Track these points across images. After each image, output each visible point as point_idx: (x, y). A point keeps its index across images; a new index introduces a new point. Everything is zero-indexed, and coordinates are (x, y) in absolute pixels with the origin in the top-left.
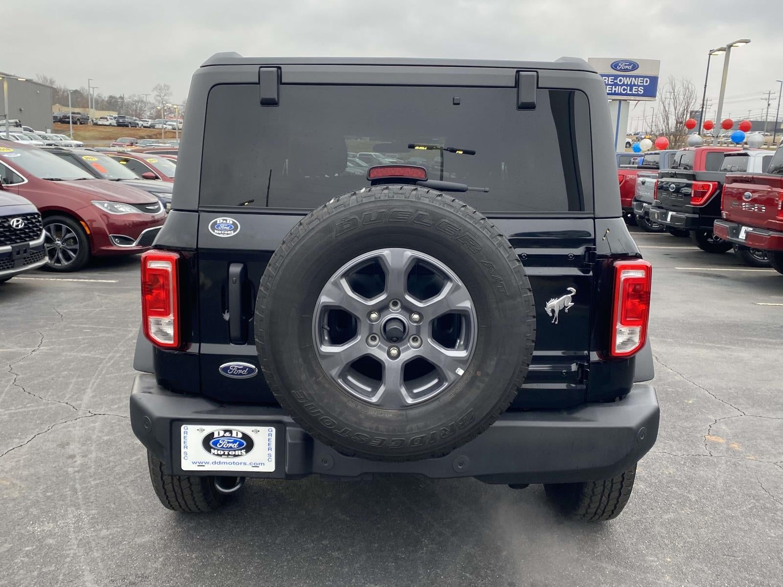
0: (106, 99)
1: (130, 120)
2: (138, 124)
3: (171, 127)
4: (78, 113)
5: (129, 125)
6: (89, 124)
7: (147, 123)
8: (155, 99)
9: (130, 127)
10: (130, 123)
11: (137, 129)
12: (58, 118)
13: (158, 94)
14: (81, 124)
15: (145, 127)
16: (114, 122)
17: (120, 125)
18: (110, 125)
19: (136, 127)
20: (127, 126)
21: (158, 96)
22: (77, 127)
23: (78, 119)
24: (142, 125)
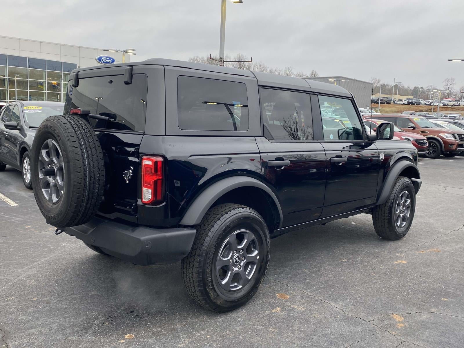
0: (413, 89)
1: (416, 101)
2: (421, 103)
3: (443, 104)
4: (387, 98)
5: (415, 104)
6: (391, 104)
7: (429, 103)
8: (444, 87)
9: (415, 105)
10: (416, 102)
11: (421, 106)
12: (375, 100)
13: (447, 84)
14: (387, 103)
15: (427, 105)
16: (406, 102)
17: (409, 103)
18: (404, 104)
19: (419, 105)
20: (414, 104)
21: (446, 85)
22: (384, 105)
23: (386, 101)
24: (425, 103)
